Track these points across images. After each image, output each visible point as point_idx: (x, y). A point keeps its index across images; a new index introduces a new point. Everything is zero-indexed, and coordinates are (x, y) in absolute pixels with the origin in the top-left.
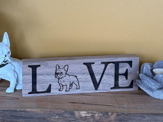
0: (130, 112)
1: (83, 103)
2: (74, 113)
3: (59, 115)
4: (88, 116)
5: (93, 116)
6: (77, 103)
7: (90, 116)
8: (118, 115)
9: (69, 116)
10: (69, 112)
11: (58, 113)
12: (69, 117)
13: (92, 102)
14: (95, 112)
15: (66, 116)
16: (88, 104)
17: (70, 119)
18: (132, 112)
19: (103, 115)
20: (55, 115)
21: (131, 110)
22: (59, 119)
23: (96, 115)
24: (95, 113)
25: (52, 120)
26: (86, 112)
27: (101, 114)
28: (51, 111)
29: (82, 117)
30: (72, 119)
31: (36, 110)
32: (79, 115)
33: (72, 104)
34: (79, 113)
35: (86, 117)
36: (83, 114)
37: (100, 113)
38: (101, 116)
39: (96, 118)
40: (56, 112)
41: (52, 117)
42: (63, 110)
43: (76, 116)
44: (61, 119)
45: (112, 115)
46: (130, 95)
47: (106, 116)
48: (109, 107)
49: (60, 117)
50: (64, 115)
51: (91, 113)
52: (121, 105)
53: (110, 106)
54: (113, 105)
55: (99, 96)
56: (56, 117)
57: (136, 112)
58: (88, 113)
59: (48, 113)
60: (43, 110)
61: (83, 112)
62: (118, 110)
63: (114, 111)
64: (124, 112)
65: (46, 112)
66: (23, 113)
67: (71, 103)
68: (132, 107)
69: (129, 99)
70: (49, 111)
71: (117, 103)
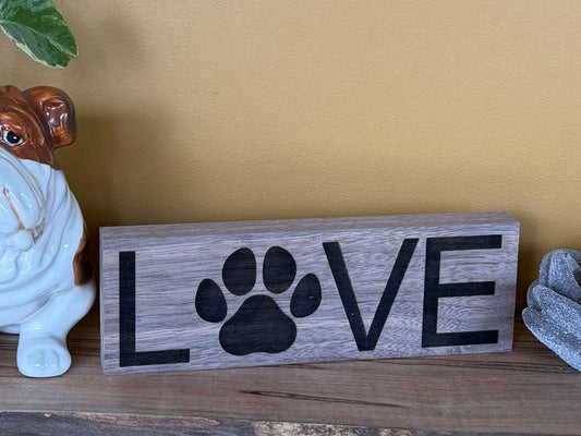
0: (458, 430)
1: (292, 396)
2: (252, 428)
3: (199, 434)
6: (267, 394)
10: (235, 426)
11: (194, 428)
13: (322, 392)
14: (330, 426)
16: (307, 398)
18: (467, 430)
20: (182, 435)
21: (464, 421)
24: (330, 430)
26: (296, 425)
27: (351, 435)
28: (167, 421)
31: (111, 416)
34: (271, 428)
36: (287, 431)
37: (347, 429)
40: (187, 424)
42: (213, 418)
46: (467, 370)
48: (385, 409)
51: (317, 431)
52: (429, 403)
53: (390, 405)
54: (399, 404)
57: (481, 430)
58: (305, 431)
59: (158, 427)
60: (137, 415)
61: (287, 426)
62: (416, 420)
63: (400, 425)
64: (436, 429)
65: (150, 421)
66: (65, 425)
67: (245, 392)
68: (469, 412)
69: (463, 385)
70: (163, 420)
71: (418, 396)
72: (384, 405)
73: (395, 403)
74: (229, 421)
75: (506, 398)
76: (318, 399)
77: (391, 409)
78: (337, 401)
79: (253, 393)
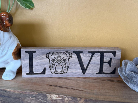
0: (97, 99)
1: (59, 86)
2: (46, 95)
3: (33, 96)
4: (58, 100)
5: (63, 100)
6: (54, 86)
7: (60, 100)
8: (86, 101)
9: (42, 97)
10: (42, 95)
11: (33, 95)
12: (42, 99)
13: (67, 86)
15: (39, 98)
16: (63, 87)
17: (42, 101)
18: (100, 99)
19: (72, 99)
20: (29, 96)
21: (99, 96)
22: (33, 100)
23: (66, 99)
24: (65, 97)
25: (26, 100)
26: (57, 95)
27: (70, 99)
28: (26, 92)
29: (53, 100)
30: (44, 101)
31: (13, 90)
32: (50, 98)
33: (49, 87)
34: (51, 96)
35: (56, 100)
36: (55, 97)
37: (69, 97)
38: (70, 101)
39: (65, 102)
40: (31, 94)
41: (27, 98)
42: (37, 92)
43: (48, 98)
44: (34, 100)
45: (80, 100)
47: (74, 101)
48: (81, 92)
49: (34, 98)
50: (37, 97)
51: (62, 97)
52: (92, 90)
53: (82, 90)
55: (76, 80)
56: (30, 98)
57: (103, 100)
58: (59, 97)
59: (24, 94)
60: (19, 91)
61: (55, 95)
62: (87, 95)
63: (83, 97)
64: (92, 99)
65: (22, 92)
67: (49, 85)
68: (101, 94)
69: (101, 85)
70: (25, 92)
71: (89, 88)
72: (80, 90)
73: (83, 90)
74: (41, 93)
75: (111, 90)
76: (65, 88)
77: (82, 92)
78: (69, 88)
79: (50, 85)
